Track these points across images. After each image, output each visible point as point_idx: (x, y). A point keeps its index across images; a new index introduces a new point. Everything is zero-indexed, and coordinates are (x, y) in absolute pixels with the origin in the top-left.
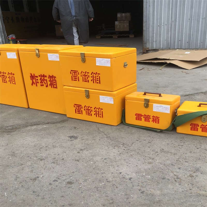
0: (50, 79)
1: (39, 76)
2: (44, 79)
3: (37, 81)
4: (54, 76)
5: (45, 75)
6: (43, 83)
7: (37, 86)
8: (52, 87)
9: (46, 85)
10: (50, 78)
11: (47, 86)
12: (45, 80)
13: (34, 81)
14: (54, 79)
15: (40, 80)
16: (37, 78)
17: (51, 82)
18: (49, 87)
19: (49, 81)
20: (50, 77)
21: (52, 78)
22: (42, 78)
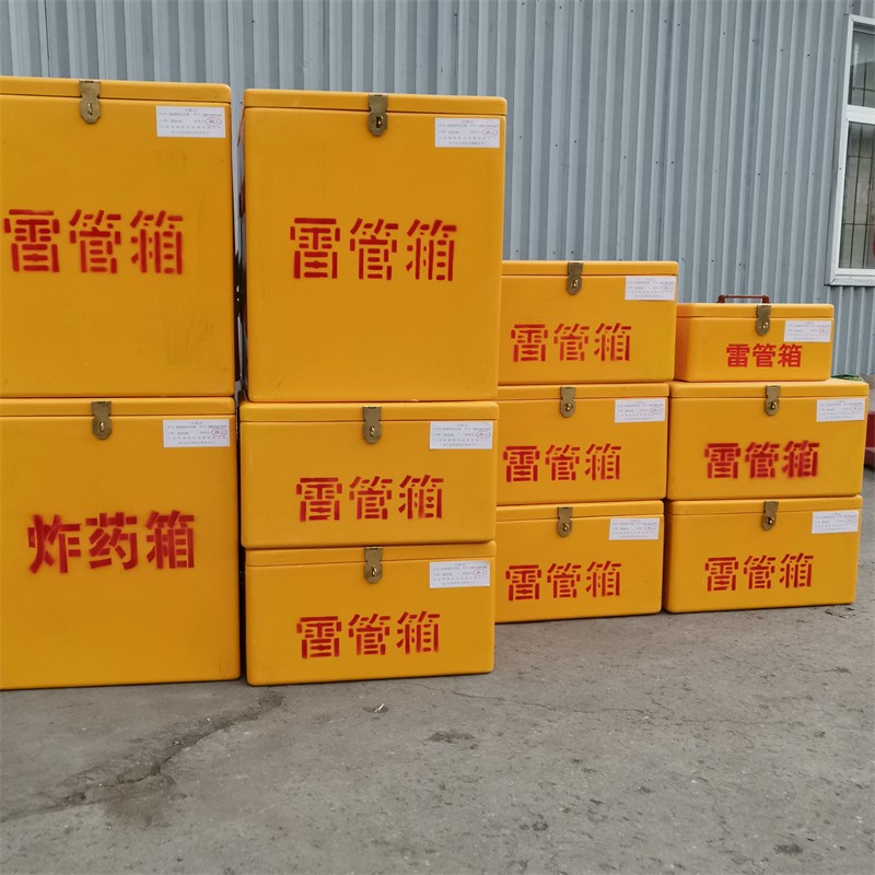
0: (158, 532)
1: (92, 522)
2: (117, 532)
3: (69, 547)
4: (184, 511)
5: (128, 513)
6: (107, 552)
7: (64, 569)
8: (160, 565)
9: (127, 559)
10: (155, 526)
11: (130, 565)
12: (124, 537)
13: (53, 549)
14: (184, 525)
15: (92, 539)
16: (70, 535)
17: (159, 545)
18: (145, 567)
19: (149, 539)
20: (156, 519)
21: (172, 524)
22: (109, 530)
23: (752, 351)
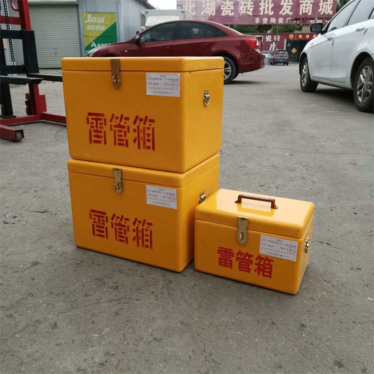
23: (235, 256)
